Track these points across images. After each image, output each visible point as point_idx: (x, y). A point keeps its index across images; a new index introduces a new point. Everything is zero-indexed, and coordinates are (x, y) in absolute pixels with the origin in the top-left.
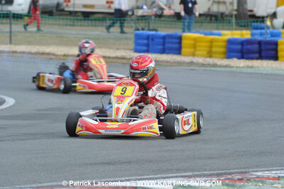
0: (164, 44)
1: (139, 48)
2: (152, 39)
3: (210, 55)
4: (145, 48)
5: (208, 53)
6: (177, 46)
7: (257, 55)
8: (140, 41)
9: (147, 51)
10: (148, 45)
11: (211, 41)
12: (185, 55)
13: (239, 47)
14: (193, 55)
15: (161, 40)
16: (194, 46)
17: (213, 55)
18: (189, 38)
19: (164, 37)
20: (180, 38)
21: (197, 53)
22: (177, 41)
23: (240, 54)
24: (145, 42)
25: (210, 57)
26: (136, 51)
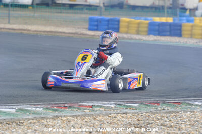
0: (108, 26)
1: (92, 27)
2: (100, 22)
3: (138, 32)
4: (96, 28)
5: (136, 31)
6: (116, 26)
7: (168, 33)
8: (92, 23)
9: (97, 30)
10: (97, 26)
11: (139, 24)
12: (121, 33)
13: (157, 27)
14: (127, 33)
15: (106, 22)
16: (128, 27)
17: (140, 33)
18: (125, 21)
19: (108, 21)
20: (118, 21)
23: (157, 33)
24: (96, 23)
25: (138, 34)
26: (90, 29)
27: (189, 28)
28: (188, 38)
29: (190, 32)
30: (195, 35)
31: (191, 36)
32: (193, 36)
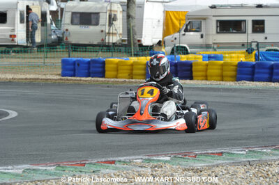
0: (89, 68)
1: (66, 72)
2: (78, 65)
3: (131, 76)
4: (72, 73)
5: (129, 75)
6: (101, 69)
8: (67, 67)
9: (74, 76)
10: (74, 70)
11: (132, 65)
14: (117, 78)
15: (86, 65)
16: (117, 70)
17: (134, 77)
18: (111, 63)
19: (89, 63)
20: (104, 63)
21: (120, 75)
22: (101, 65)
24: (72, 67)
25: (132, 78)
27: (204, 68)
28: (202, 80)
29: (204, 73)
30: (211, 76)
31: (206, 78)
32: (209, 78)
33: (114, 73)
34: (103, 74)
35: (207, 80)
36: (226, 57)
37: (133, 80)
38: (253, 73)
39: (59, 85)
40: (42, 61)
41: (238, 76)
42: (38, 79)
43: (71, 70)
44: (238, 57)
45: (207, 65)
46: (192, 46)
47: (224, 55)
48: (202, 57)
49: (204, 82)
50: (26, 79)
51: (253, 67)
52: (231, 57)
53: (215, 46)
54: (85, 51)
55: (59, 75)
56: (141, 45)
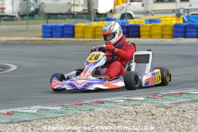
0: (62, 32)
1: (46, 35)
2: (55, 29)
3: (94, 36)
4: (50, 35)
5: (93, 36)
6: (71, 32)
7: (126, 35)
8: (46, 31)
9: (52, 37)
10: (52, 33)
11: (95, 28)
12: (77, 38)
14: (83, 37)
15: (61, 29)
16: (84, 32)
17: (96, 36)
18: (79, 27)
19: (63, 27)
20: (73, 27)
21: (86, 36)
22: (71, 29)
24: (50, 31)
25: (95, 38)
26: (44, 37)
27: (148, 29)
28: (148, 38)
29: (148, 33)
30: (154, 35)
31: (150, 36)
32: (152, 37)
33: (82, 34)
34: (73, 36)
35: (151, 37)
36: (163, 21)
37: (97, 39)
38: (185, 32)
39: (44, 44)
40: (25, 26)
41: (175, 34)
42: (26, 40)
43: (49, 33)
44: (171, 20)
45: (151, 27)
46: (136, 13)
47: (161, 19)
48: (144, 21)
49: (149, 40)
50: (17, 40)
51: (185, 27)
52: (166, 20)
53: (153, 13)
54: (57, 19)
55: (40, 37)
56: (97, 13)
